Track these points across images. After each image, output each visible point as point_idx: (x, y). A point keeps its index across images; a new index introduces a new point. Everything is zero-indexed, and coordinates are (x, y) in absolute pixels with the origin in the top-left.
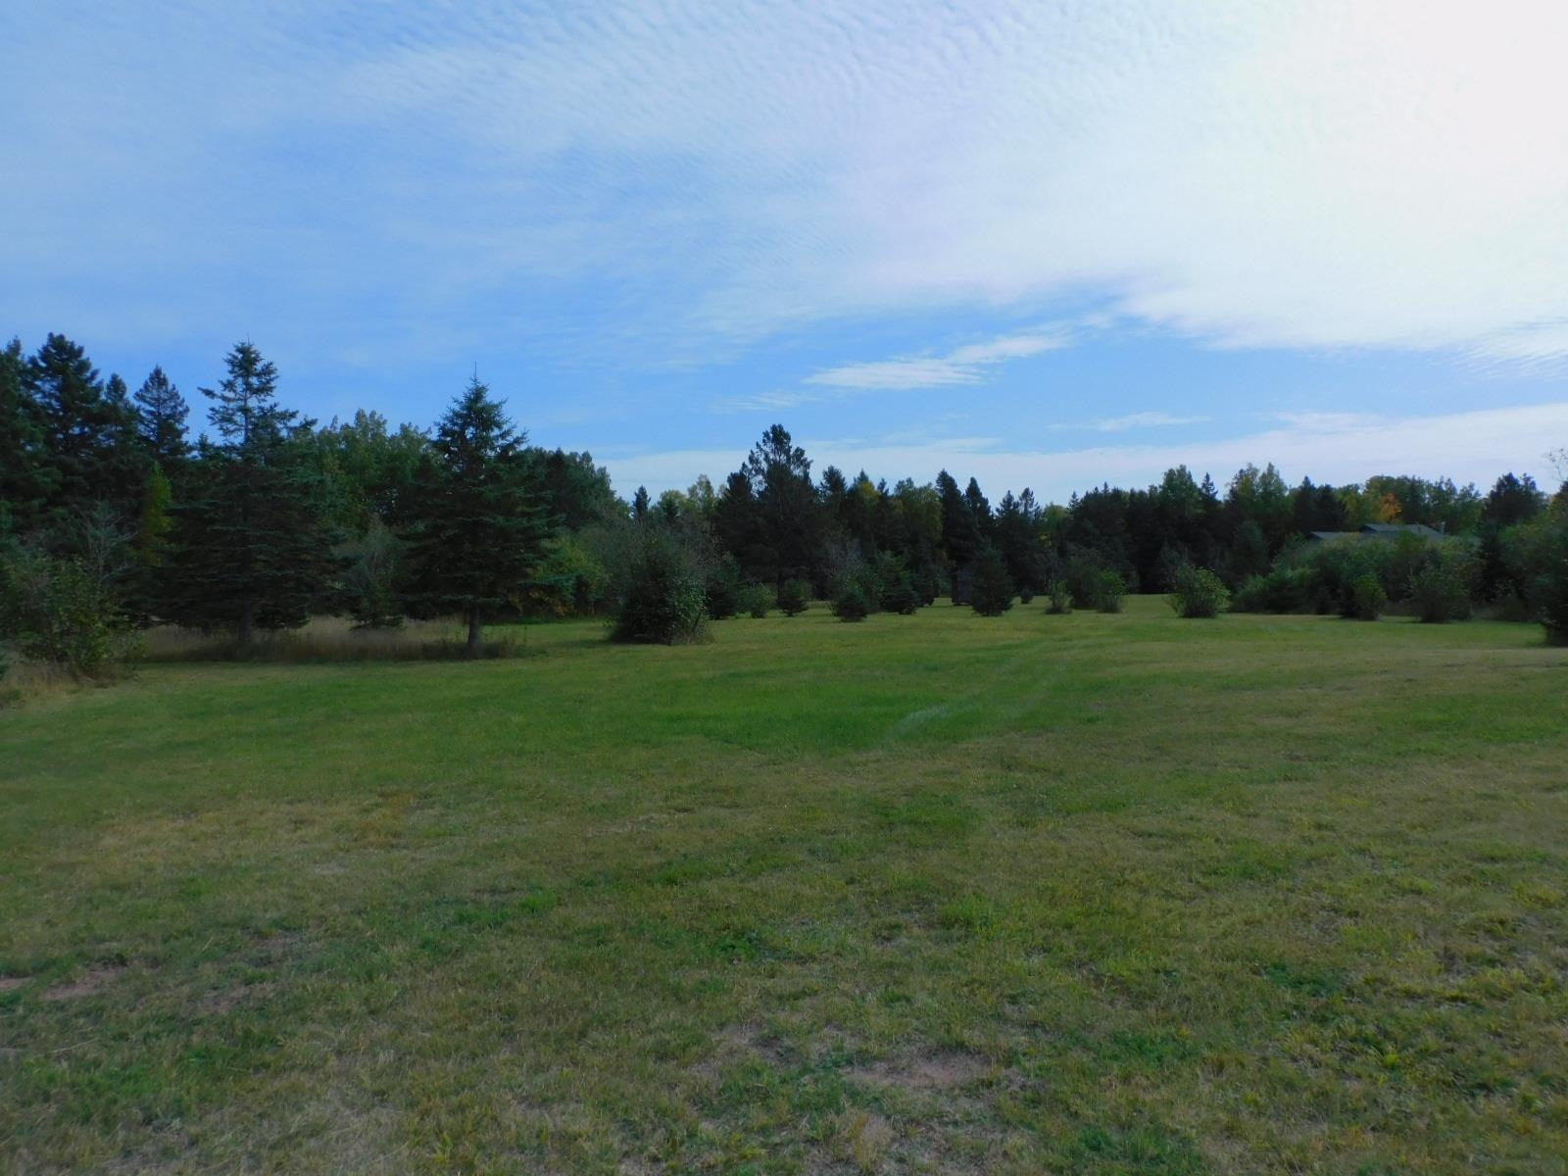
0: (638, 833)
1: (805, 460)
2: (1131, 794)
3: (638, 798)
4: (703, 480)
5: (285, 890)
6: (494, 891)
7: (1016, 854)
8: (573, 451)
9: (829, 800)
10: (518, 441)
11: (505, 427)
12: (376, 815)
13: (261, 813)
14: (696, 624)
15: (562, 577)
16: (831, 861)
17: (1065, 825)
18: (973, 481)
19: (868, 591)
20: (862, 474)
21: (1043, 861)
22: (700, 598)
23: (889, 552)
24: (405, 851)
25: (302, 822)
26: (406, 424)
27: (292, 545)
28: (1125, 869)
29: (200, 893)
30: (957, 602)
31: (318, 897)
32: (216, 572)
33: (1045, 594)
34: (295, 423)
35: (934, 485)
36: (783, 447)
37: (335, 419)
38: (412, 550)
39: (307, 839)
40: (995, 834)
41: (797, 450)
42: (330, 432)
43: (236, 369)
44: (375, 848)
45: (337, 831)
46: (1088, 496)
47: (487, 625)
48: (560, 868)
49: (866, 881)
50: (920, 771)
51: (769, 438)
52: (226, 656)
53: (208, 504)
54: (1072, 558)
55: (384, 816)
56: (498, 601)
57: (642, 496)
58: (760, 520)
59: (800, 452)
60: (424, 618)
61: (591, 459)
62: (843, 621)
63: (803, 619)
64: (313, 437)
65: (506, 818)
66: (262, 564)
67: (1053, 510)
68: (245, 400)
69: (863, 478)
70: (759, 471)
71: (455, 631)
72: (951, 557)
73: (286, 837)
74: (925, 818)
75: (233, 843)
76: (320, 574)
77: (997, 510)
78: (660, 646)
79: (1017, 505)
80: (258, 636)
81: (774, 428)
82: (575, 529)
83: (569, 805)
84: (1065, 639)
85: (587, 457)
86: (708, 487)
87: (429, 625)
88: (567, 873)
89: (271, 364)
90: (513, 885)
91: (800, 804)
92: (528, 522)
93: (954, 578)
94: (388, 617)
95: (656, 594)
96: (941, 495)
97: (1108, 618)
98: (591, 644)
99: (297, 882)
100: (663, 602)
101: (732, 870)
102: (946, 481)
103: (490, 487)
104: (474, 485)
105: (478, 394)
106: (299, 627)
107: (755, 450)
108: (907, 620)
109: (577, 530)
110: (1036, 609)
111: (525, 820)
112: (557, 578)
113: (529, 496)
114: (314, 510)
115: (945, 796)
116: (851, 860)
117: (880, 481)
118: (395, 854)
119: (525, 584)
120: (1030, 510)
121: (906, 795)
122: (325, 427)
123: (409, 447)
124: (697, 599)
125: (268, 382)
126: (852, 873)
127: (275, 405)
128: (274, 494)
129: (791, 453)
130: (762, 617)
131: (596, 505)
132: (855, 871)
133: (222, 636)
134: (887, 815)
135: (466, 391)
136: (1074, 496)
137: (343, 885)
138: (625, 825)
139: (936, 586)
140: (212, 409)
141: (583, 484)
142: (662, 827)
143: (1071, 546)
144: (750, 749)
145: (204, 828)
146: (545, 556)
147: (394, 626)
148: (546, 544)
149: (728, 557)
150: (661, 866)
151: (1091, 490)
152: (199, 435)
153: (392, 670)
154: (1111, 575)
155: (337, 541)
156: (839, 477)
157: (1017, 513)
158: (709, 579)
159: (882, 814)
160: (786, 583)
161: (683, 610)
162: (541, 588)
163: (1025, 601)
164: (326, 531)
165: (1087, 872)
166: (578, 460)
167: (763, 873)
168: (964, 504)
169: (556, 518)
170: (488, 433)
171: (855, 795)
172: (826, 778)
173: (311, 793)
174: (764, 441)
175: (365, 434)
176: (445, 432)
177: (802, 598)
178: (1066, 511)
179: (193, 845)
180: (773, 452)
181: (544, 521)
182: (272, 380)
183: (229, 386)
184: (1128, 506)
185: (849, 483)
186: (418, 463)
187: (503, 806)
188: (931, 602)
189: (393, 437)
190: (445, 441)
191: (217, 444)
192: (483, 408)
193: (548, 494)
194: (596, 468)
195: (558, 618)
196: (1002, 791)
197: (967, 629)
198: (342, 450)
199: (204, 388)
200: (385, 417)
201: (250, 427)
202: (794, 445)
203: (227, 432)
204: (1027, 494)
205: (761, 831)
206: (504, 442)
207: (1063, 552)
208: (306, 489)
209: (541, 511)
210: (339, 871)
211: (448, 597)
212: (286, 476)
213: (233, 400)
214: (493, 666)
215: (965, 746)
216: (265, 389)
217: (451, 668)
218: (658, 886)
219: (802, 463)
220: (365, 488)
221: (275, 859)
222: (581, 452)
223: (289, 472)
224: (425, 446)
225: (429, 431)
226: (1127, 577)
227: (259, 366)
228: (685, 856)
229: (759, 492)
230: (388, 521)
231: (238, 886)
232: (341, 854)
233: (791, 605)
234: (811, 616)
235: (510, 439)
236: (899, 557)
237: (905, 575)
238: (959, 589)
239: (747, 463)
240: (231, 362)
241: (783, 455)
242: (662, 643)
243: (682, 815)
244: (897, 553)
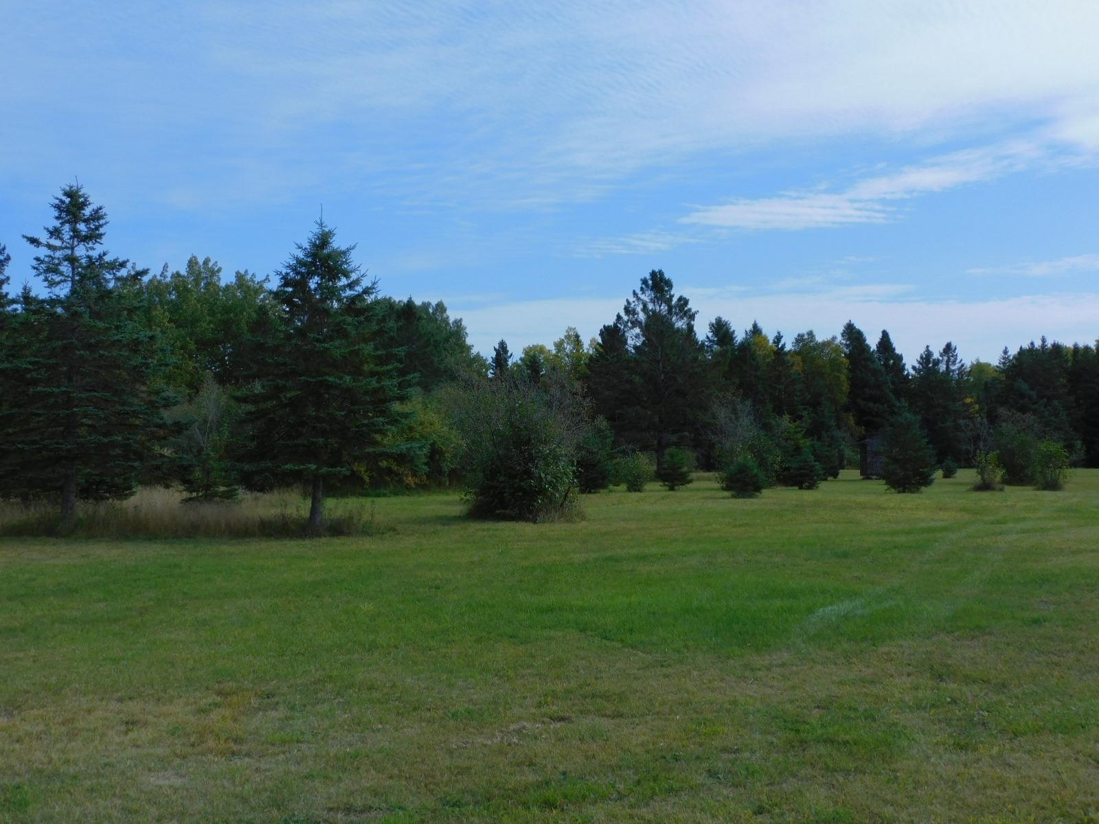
0: (509, 745)
1: (690, 310)
2: (1091, 713)
3: (507, 703)
4: (572, 333)
5: (118, 802)
6: (349, 810)
7: (954, 782)
8: (426, 300)
9: (728, 711)
10: (367, 291)
11: (354, 276)
12: (215, 715)
13: (89, 711)
14: (565, 499)
15: (416, 445)
16: (735, 786)
17: (1012, 749)
18: (885, 335)
19: (762, 463)
20: (755, 326)
21: (989, 792)
22: (570, 470)
23: (787, 417)
24: (247, 760)
25: (133, 723)
26: (242, 272)
27: (120, 408)
28: (1089, 805)
29: (27, 804)
30: (866, 475)
31: (154, 811)
32: (38, 438)
33: (970, 466)
34: (123, 273)
35: (839, 339)
36: (663, 295)
37: (166, 267)
38: (250, 413)
39: (139, 743)
40: (928, 757)
41: (680, 299)
42: (159, 282)
43: (63, 215)
44: (216, 755)
45: (173, 734)
46: (1022, 352)
47: (329, 497)
48: (423, 784)
49: (777, 811)
50: (834, 678)
51: (647, 286)
52: (48, 531)
53: (30, 363)
54: (1004, 424)
55: (224, 718)
56: (345, 471)
57: (502, 350)
58: (637, 379)
59: (683, 302)
60: (262, 489)
61: (445, 310)
62: (734, 497)
63: (686, 494)
64: (141, 287)
65: (359, 724)
66: (86, 428)
67: (979, 368)
68: (72, 248)
69: (756, 330)
70: (636, 323)
71: (295, 504)
72: (858, 424)
73: (117, 740)
74: (843, 737)
75: (59, 746)
76: (149, 440)
77: (914, 368)
78: (523, 524)
79: (937, 362)
80: (82, 509)
81: (653, 274)
82: (427, 389)
83: (429, 710)
84: (998, 522)
85: (441, 307)
86: (577, 340)
87: (266, 497)
88: (431, 791)
89: (100, 208)
90: (370, 803)
91: (694, 716)
92: (378, 382)
93: (863, 447)
94: (222, 489)
95: (520, 465)
96: (847, 351)
97: (1048, 495)
98: (447, 520)
99: (132, 792)
100: (528, 474)
101: (619, 793)
102: (852, 334)
103: (337, 343)
104: (318, 340)
105: (323, 240)
106: (126, 499)
107: (632, 299)
108: (807, 496)
109: (430, 391)
110: (961, 484)
111: (380, 726)
112: (409, 446)
113: (379, 352)
114: (144, 369)
115: (866, 710)
116: (758, 784)
117: (776, 334)
118: (238, 762)
119: (374, 452)
120: (953, 368)
121: (818, 707)
122: (155, 276)
123: (245, 298)
124: (566, 469)
125: (97, 228)
126: (759, 800)
127: (105, 254)
128: (101, 352)
129: (673, 303)
130: (639, 491)
131: (450, 361)
132: (764, 798)
133: (41, 510)
134: (798, 731)
135: (311, 235)
136: (1006, 352)
137: (181, 797)
138: (494, 735)
139: (841, 458)
140: (37, 259)
141: (438, 338)
142: (536, 738)
143: (1003, 411)
144: (632, 648)
145: (28, 728)
146: (396, 421)
147: (228, 498)
148: (397, 407)
149: (602, 422)
150: (539, 786)
151: (1026, 346)
152: (22, 286)
153: (225, 548)
154: (1052, 446)
155: (168, 404)
156: (728, 330)
157: (938, 371)
158: (579, 448)
159: (792, 730)
160: (667, 451)
161: (550, 483)
162: (388, 456)
163: (948, 474)
164: (157, 393)
165: (1043, 808)
166: (431, 310)
167: (655, 798)
168: (874, 361)
169: (409, 377)
170: (334, 283)
171: (758, 705)
172: (724, 685)
173: (142, 689)
174: (642, 289)
175: (197, 282)
176: (286, 282)
177: (685, 469)
178: (996, 369)
179: (17, 746)
180: (652, 301)
181: (395, 382)
182: (101, 226)
183: (55, 233)
184: (1070, 364)
185: (740, 336)
186: (254, 315)
187: (355, 710)
188: (835, 475)
189: (227, 286)
190: (286, 292)
191: (41, 297)
192: (329, 256)
193: (401, 351)
194: (451, 320)
195: (407, 490)
196: (933, 706)
197: (879, 507)
198: (172, 301)
199: (29, 236)
200: (219, 265)
201: (77, 278)
202: (676, 293)
203: (52, 284)
204: (948, 349)
205: (651, 747)
206: (352, 292)
207: (993, 418)
208: (135, 346)
209: (392, 370)
210: (178, 782)
211: (288, 466)
212: (115, 332)
213: (61, 248)
214: (337, 543)
215: (886, 649)
216: (93, 236)
217: (291, 547)
218: (536, 810)
219: (685, 314)
220: (196, 343)
221: (106, 765)
222: (434, 302)
223: (117, 327)
224: (262, 296)
225: (267, 279)
226: (1069, 447)
227: (87, 212)
228: (564, 773)
229: (635, 347)
230: (221, 379)
231: (68, 795)
232: (178, 761)
233: (673, 478)
234: (698, 490)
235: (359, 289)
236: (798, 423)
237: (806, 443)
238: (869, 460)
239: (623, 314)
240: (57, 207)
241: (663, 305)
242: (526, 520)
243: (558, 725)
244: (796, 417)
